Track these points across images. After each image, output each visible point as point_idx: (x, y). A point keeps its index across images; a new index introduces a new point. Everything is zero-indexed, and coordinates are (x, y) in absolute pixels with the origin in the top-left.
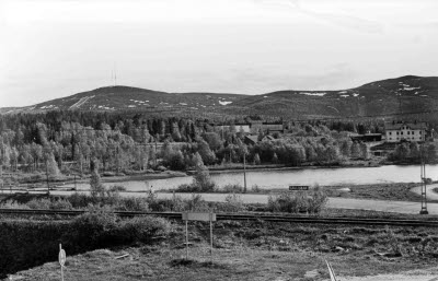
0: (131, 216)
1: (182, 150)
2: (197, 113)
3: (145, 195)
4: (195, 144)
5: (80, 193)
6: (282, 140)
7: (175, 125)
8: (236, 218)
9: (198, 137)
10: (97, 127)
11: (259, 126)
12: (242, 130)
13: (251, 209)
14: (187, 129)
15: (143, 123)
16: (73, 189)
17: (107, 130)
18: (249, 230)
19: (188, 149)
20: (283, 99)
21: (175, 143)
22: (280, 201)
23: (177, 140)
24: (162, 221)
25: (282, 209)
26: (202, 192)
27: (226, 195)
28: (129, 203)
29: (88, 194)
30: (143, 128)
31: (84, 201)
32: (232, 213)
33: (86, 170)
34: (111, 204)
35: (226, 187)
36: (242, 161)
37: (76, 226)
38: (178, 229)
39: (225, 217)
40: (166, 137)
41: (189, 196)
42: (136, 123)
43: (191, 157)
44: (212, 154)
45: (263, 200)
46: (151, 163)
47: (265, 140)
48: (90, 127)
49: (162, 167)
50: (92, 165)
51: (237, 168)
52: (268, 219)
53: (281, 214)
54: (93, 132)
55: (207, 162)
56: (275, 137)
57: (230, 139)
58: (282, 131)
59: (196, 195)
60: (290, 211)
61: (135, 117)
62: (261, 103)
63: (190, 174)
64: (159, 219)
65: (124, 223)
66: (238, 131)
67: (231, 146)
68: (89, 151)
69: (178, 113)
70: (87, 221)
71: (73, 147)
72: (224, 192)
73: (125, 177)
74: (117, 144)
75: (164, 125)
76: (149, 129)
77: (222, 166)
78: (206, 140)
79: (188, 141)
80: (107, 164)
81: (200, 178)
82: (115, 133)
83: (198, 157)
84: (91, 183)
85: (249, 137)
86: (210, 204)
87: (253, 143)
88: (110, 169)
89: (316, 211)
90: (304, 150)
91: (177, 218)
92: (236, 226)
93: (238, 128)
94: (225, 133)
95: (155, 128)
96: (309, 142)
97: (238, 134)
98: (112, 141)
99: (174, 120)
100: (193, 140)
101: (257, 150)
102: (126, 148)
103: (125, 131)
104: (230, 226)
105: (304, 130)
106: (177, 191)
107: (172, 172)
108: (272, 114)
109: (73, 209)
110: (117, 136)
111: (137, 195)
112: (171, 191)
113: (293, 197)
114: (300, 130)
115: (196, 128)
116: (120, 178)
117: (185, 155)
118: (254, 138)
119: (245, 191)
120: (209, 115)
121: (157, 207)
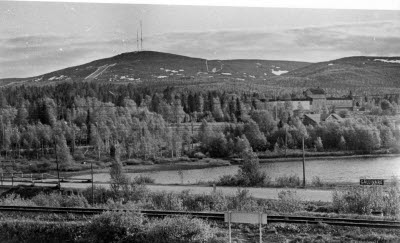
0: (160, 216)
1: (225, 133)
2: (243, 85)
3: (178, 190)
4: (241, 125)
5: (97, 186)
6: (352, 120)
7: (216, 100)
8: (293, 220)
9: (245, 116)
10: (119, 102)
11: (321, 102)
12: (300, 107)
13: (310, 209)
14: (231, 107)
15: (176, 97)
16: (89, 181)
17: (131, 107)
18: (309, 237)
19: (232, 131)
20: (353, 68)
21: (216, 124)
22: (348, 199)
23: (218, 120)
24: (199, 223)
25: (351, 210)
26: (249, 186)
27: (280, 190)
28: (158, 199)
29: (108, 187)
30: (176, 105)
31: (103, 197)
32: (287, 214)
33: (105, 157)
34: (137, 200)
35: (281, 180)
36: (300, 147)
37: (93, 229)
38: (218, 235)
39: (281, 219)
40: (206, 115)
41: (233, 192)
42: (167, 98)
43: (236, 141)
44: (262, 137)
45: (326, 197)
46: (186, 149)
47: (329, 120)
48: (110, 103)
49: (200, 154)
50: (113, 150)
51: (294, 156)
52: (332, 222)
53: (350, 216)
54: (114, 109)
55: (257, 147)
56: (343, 115)
57: (285, 118)
58: (351, 109)
59: (242, 189)
60: (360, 212)
61: (166, 91)
62: (325, 73)
63: (235, 163)
64: (196, 221)
65: (153, 225)
66: (296, 108)
67: (286, 127)
68: (108, 134)
69: (219, 86)
70: (107, 221)
71: (89, 127)
72: (278, 187)
73: (154, 166)
74: (144, 125)
75: (202, 101)
76: (184, 105)
77: (275, 152)
78: (255, 119)
79: (232, 121)
80: (131, 149)
81: (248, 168)
82: (142, 110)
83: (244, 140)
84: (112, 174)
85: (310, 116)
86: (260, 202)
87: (314, 123)
88: (134, 156)
89: (393, 213)
90: (378, 134)
91: (218, 219)
92: (292, 231)
93: (295, 105)
94: (280, 111)
95: (191, 104)
96: (385, 123)
97: (296, 112)
98: (137, 120)
99: (214, 94)
100: (239, 120)
101: (319, 132)
102: (154, 130)
103: (154, 108)
104: (285, 231)
105: (379, 107)
106: (218, 185)
107: (213, 161)
108: (338, 86)
109: (89, 207)
110: (143, 114)
111: (169, 189)
112: (210, 185)
113: (365, 193)
114: (374, 107)
115: (242, 105)
116: (147, 167)
117: (228, 139)
118: (316, 118)
119: (303, 185)
120: (260, 90)
121: (193, 205)
